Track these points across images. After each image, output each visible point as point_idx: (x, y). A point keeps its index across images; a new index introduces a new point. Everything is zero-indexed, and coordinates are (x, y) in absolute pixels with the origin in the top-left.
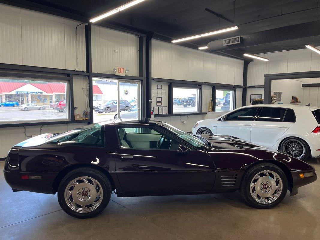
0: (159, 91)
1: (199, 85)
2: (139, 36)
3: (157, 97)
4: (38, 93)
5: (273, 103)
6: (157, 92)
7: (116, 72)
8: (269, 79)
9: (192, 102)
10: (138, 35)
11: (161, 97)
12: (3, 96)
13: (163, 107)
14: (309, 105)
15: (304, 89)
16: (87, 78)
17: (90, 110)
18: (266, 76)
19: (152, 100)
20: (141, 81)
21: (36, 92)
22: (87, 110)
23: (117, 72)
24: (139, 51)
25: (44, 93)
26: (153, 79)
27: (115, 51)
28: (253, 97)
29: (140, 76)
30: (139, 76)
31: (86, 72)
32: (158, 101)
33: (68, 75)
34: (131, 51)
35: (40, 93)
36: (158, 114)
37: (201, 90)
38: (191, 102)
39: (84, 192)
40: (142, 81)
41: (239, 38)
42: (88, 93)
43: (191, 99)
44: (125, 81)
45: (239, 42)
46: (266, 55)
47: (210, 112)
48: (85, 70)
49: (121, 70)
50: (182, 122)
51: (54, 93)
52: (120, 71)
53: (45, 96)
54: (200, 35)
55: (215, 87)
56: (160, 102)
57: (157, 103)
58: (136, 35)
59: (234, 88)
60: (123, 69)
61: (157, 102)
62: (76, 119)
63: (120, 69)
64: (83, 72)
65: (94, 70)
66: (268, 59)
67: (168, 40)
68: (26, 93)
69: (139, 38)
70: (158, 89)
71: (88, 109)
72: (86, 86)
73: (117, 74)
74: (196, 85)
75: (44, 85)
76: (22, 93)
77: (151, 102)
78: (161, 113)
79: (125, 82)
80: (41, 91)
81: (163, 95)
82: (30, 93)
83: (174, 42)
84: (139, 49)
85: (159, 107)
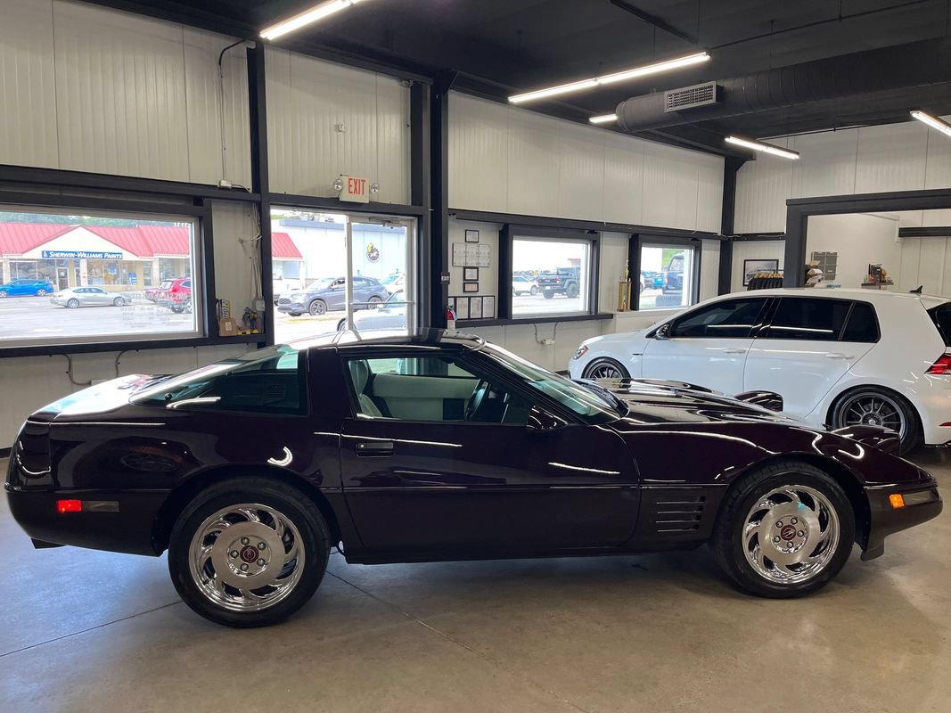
0: (472, 249)
1: (592, 232)
2: (412, 83)
3: (465, 268)
4: (109, 256)
5: (813, 285)
6: (466, 252)
7: (341, 191)
8: (800, 212)
9: (570, 283)
10: (405, 80)
11: (477, 268)
12: (4, 265)
13: (482, 297)
14: (919, 291)
15: (903, 244)
16: (255, 209)
17: (264, 306)
18: (790, 203)
19: (449, 275)
20: (416, 220)
21: (103, 254)
22: (254, 304)
23: (344, 191)
24: (410, 128)
25: (128, 256)
26: (454, 212)
27: (338, 128)
28: (752, 267)
29: (413, 204)
30: (410, 204)
31: (250, 191)
32: (467, 278)
33: (198, 201)
34: (387, 129)
35: (114, 256)
36: (469, 318)
37: (595, 245)
38: (567, 282)
39: (249, 550)
40: (420, 217)
41: (711, 87)
42: (257, 255)
43: (567, 274)
44: (370, 218)
45: (713, 101)
46: (791, 140)
47: (622, 311)
48: (248, 185)
49: (357, 185)
50: (539, 340)
51: (157, 256)
52: (352, 189)
53: (130, 263)
54: (596, 80)
55: (637, 238)
56: (475, 282)
57: (464, 284)
58: (401, 79)
59: (695, 239)
60: (364, 181)
61: (466, 281)
62: (222, 334)
63: (352, 183)
64: (243, 190)
65: (275, 186)
66: (798, 153)
67: (500, 96)
68: (73, 255)
69: (409, 90)
70: (469, 245)
71: (258, 302)
72: (252, 235)
73: (345, 197)
74: (582, 230)
75: (125, 230)
76: (62, 254)
77: (448, 282)
78: (476, 314)
79: (367, 220)
80: (118, 250)
81: (483, 262)
82: (85, 255)
83: (515, 99)
84: (409, 123)
85: (469, 298)
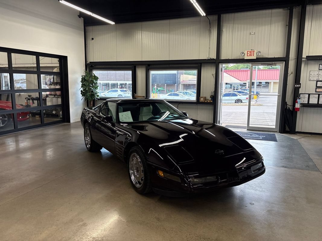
3: (317, 81)
7: (244, 55)
19: (300, 84)
20: (284, 62)
24: (288, 26)
30: (285, 56)
31: (216, 59)
48: (215, 57)
49: (251, 52)
52: (249, 55)
57: (316, 88)
60: (254, 51)
61: (317, 87)
62: (200, 101)
63: (249, 52)
69: (289, 11)
70: (321, 71)
73: (246, 58)
77: (300, 87)
79: (261, 65)
84: (288, 24)
85: (319, 95)
